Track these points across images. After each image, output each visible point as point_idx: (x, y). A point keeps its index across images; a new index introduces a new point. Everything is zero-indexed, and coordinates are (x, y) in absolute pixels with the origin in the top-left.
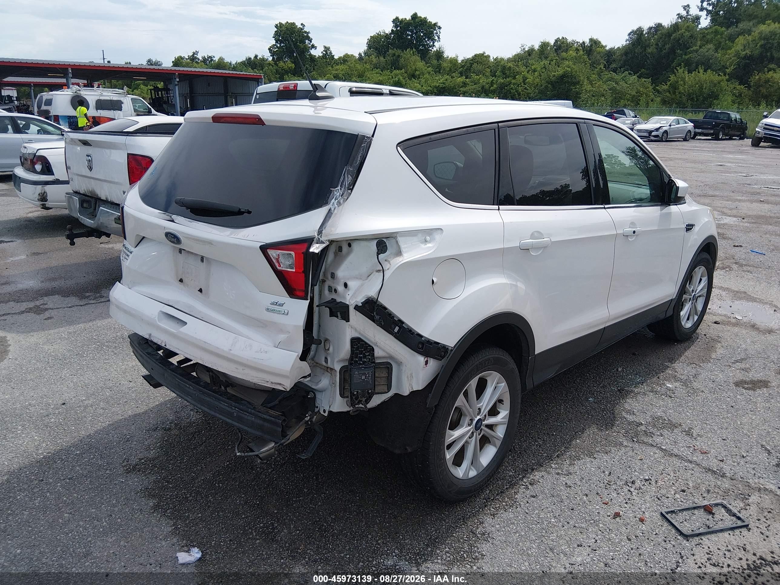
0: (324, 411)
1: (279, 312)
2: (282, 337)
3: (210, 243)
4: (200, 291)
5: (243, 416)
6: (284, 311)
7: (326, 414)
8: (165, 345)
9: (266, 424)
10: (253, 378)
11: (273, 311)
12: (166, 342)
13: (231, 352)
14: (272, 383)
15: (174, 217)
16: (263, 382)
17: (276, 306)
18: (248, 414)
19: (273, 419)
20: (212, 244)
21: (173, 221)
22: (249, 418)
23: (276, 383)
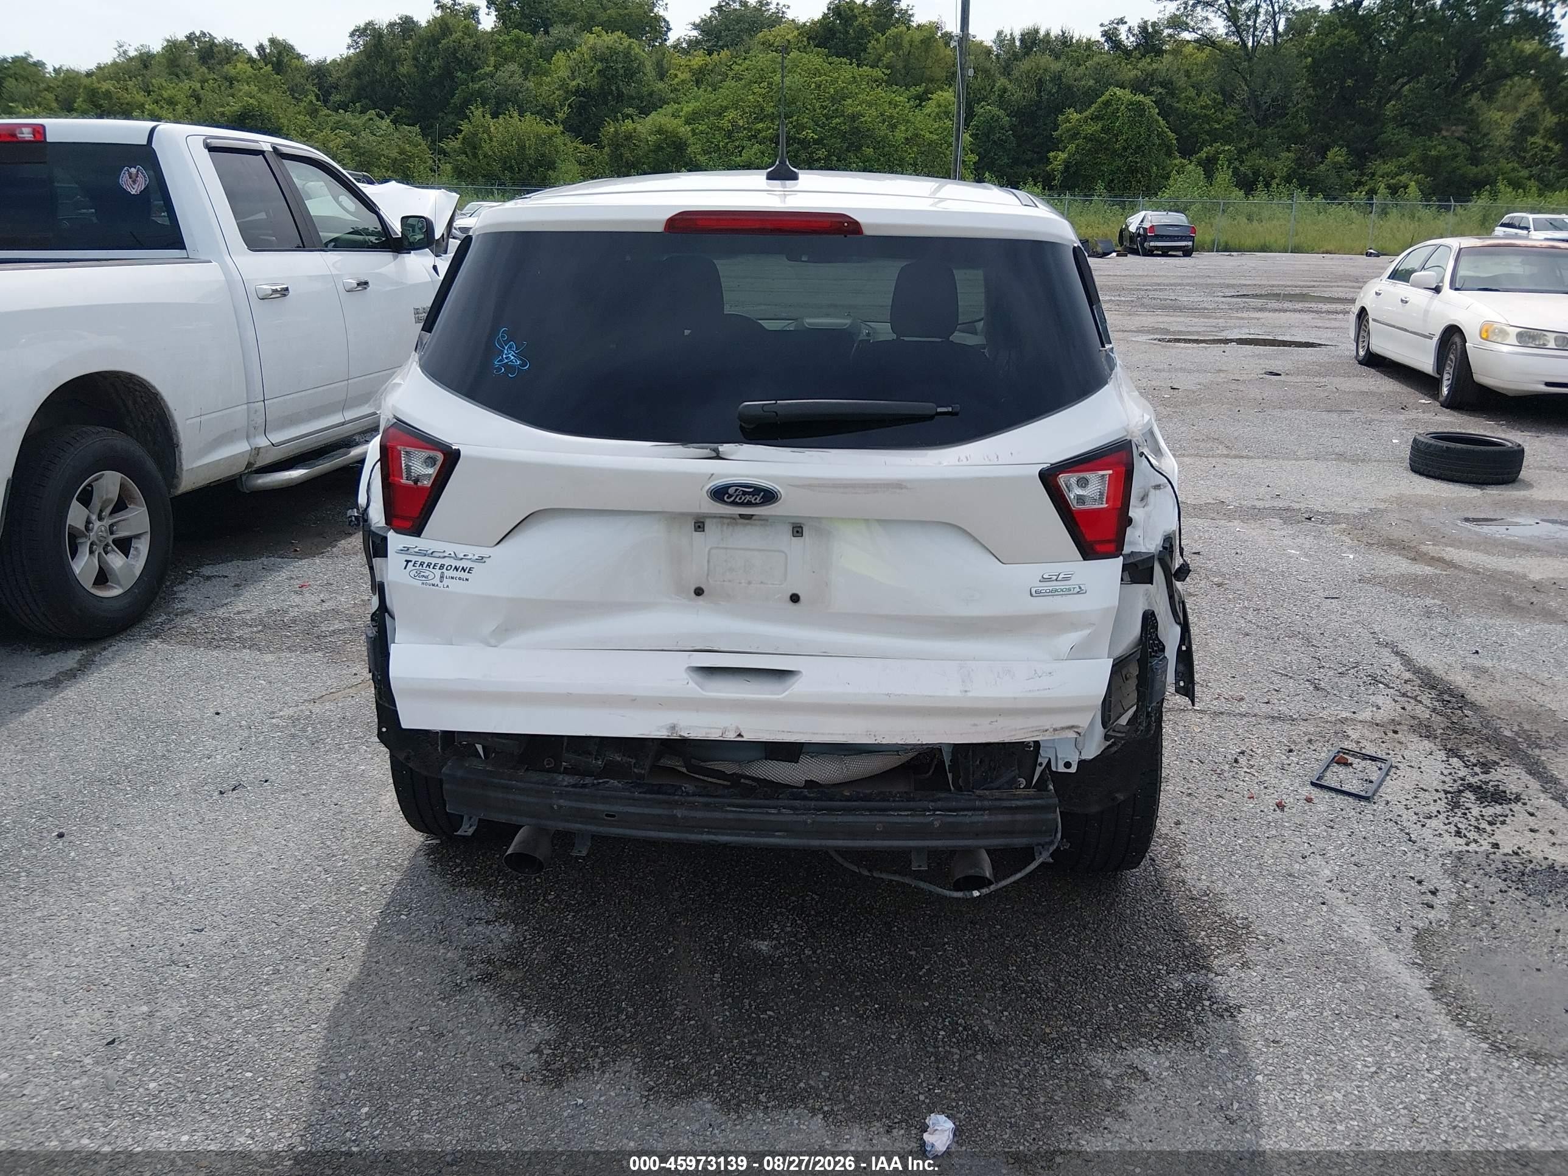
0: (1068, 765)
1: (1068, 592)
2: (1073, 637)
3: (898, 486)
4: (795, 598)
5: (959, 819)
6: (1080, 588)
7: (1073, 769)
8: (740, 735)
9: (1019, 817)
10: (1013, 733)
11: (1053, 593)
12: (738, 728)
13: (970, 694)
14: (1055, 730)
15: (724, 448)
16: (1035, 734)
17: (1055, 583)
18: (970, 813)
19: (1039, 801)
20: (906, 488)
21: (718, 457)
22: (975, 819)
23: (1063, 729)
